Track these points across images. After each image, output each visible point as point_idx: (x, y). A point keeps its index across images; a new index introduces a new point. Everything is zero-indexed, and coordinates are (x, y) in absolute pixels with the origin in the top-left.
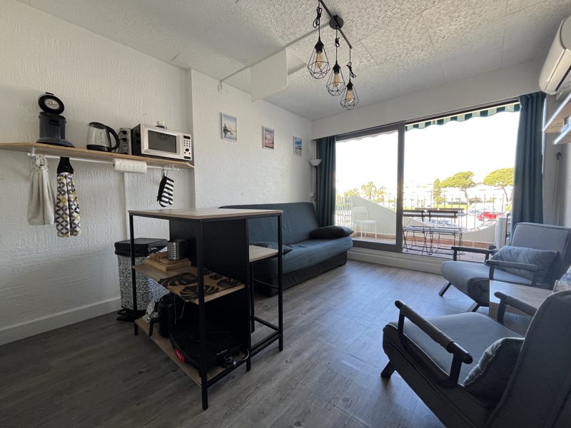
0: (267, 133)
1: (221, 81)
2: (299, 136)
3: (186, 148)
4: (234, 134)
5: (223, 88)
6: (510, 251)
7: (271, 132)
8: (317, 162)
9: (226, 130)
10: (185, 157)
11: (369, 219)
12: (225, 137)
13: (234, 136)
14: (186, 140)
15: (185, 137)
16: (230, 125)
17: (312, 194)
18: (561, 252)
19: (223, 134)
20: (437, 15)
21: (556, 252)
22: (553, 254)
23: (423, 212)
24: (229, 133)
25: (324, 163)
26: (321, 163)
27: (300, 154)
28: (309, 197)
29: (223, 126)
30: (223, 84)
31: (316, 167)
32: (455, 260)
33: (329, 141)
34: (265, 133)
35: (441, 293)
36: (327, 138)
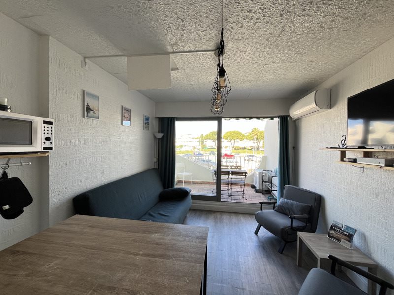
0: (125, 112)
1: (85, 58)
2: (147, 114)
3: (47, 136)
4: (97, 112)
5: (87, 66)
6: (287, 203)
7: (129, 111)
8: (160, 135)
9: (88, 109)
10: (45, 148)
11: (186, 171)
12: (88, 116)
13: (96, 115)
14: (46, 126)
15: (45, 123)
16: (92, 104)
17: (155, 160)
18: (313, 206)
19: (86, 113)
20: (270, 69)
21: (310, 205)
22: (309, 206)
24: (91, 112)
25: (165, 138)
27: (148, 129)
29: (86, 104)
30: (87, 61)
31: (159, 139)
32: (261, 210)
33: (170, 120)
34: (123, 111)
35: (256, 233)
36: (168, 118)
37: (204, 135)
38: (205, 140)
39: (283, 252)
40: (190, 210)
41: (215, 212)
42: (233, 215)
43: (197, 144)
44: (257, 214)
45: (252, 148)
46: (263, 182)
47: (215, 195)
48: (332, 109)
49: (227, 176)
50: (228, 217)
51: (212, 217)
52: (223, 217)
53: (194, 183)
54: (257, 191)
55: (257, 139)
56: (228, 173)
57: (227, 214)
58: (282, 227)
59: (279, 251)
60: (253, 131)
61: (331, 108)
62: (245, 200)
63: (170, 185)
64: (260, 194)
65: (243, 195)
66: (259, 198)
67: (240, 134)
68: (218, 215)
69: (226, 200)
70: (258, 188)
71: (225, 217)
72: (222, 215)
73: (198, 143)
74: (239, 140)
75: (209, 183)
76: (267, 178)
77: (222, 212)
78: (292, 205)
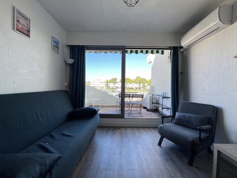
7: (26, 19)
8: (71, 61)
11: (96, 98)
17: (66, 84)
22: (208, 117)
23: (130, 95)
25: (76, 63)
26: (74, 63)
27: (58, 52)
28: (64, 85)
31: (70, 64)
32: (163, 123)
33: (80, 48)
34: (16, 14)
35: (160, 144)
36: (79, 46)
37: (108, 81)
38: (109, 84)
39: (193, 164)
40: (98, 127)
41: (120, 128)
42: (135, 129)
43: (103, 85)
44: (161, 127)
45: (137, 88)
46: (153, 103)
47: (120, 113)
48: (233, 25)
49: (129, 98)
50: (132, 131)
51: (118, 132)
52: (127, 132)
53: (102, 106)
54: (148, 110)
55: (139, 82)
56: (129, 96)
57: (130, 129)
58: (191, 139)
59: (188, 164)
60: (137, 78)
61: (232, 23)
62: (142, 117)
63: (81, 106)
64: (151, 112)
65: (140, 113)
66: (151, 115)
67: (130, 80)
68: (123, 130)
69: (128, 117)
70: (149, 108)
71: (129, 131)
72: (126, 130)
73: (105, 85)
74: (129, 84)
75: (113, 106)
76: (155, 101)
77: (126, 127)
78: (190, 117)
